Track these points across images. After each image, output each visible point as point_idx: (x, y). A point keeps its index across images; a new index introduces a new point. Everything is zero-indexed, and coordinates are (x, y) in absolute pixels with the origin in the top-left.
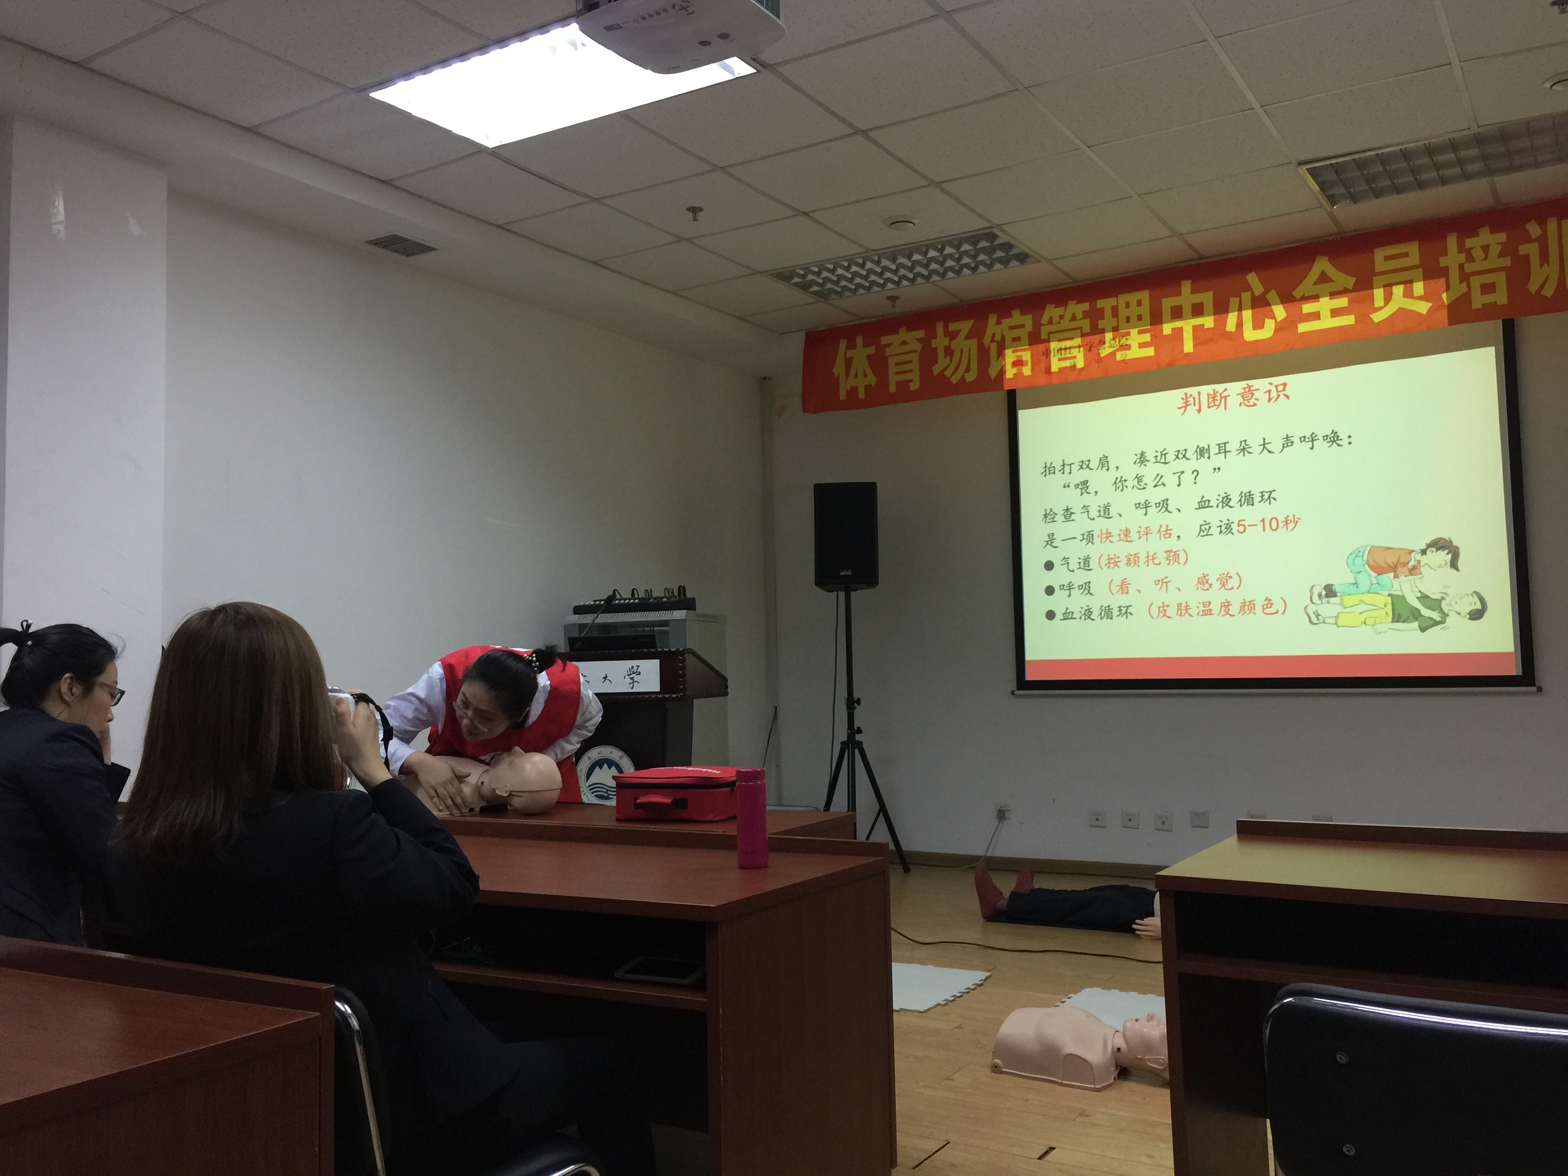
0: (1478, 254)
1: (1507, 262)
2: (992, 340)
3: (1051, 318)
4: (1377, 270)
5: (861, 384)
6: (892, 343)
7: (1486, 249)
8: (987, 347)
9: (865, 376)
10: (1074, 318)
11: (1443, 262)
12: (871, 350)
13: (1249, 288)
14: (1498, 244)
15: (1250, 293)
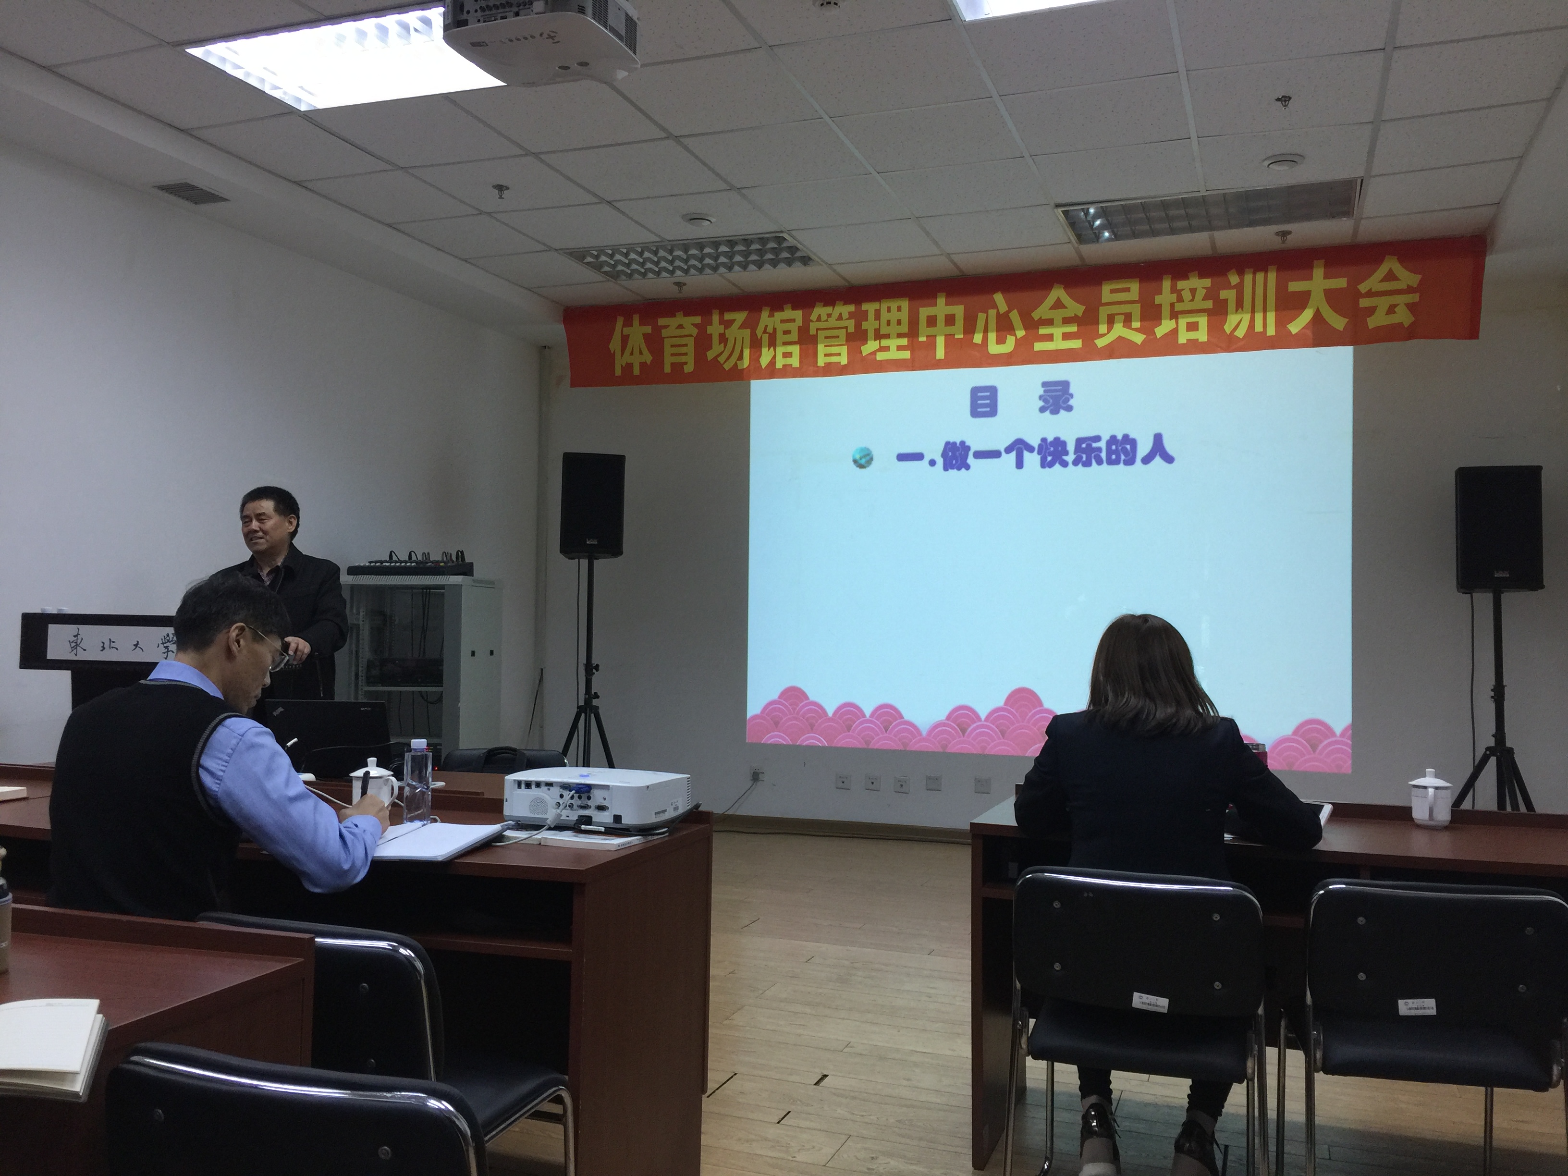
0: (1186, 295)
1: (1209, 304)
2: (765, 332)
3: (820, 315)
4: (1104, 300)
5: (636, 362)
6: (669, 326)
7: (1193, 291)
8: (759, 337)
9: (641, 353)
10: (840, 318)
11: (1158, 300)
12: (648, 329)
13: (995, 306)
14: (1204, 288)
15: (995, 311)
